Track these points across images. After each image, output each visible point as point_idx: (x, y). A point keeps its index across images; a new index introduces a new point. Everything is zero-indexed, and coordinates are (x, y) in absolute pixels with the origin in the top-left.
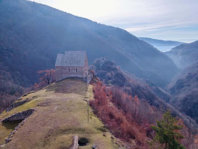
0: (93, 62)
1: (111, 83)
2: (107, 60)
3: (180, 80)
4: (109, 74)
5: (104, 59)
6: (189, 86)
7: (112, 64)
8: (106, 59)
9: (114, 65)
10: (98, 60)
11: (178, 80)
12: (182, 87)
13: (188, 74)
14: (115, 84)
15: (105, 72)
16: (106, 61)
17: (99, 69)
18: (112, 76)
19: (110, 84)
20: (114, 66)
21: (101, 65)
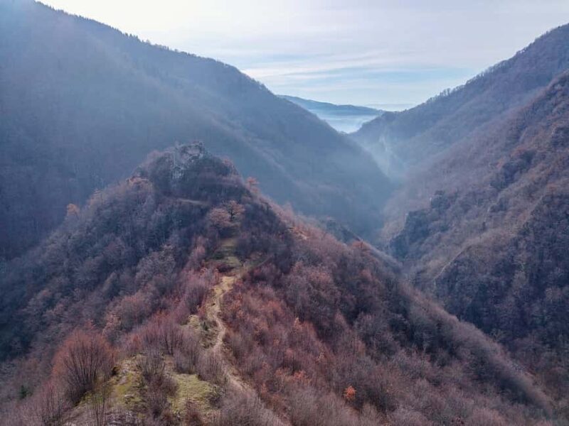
0: (141, 166)
1: (237, 254)
2: (202, 156)
3: (415, 213)
4: (219, 214)
5: (190, 152)
6: (444, 229)
7: (225, 170)
8: (196, 153)
9: (233, 175)
10: (161, 154)
11: (411, 214)
12: (426, 233)
13: (436, 194)
14: (253, 256)
15: (199, 206)
16: (195, 158)
17: (168, 193)
18: (232, 220)
19: (232, 260)
20: (232, 178)
21: (178, 175)
